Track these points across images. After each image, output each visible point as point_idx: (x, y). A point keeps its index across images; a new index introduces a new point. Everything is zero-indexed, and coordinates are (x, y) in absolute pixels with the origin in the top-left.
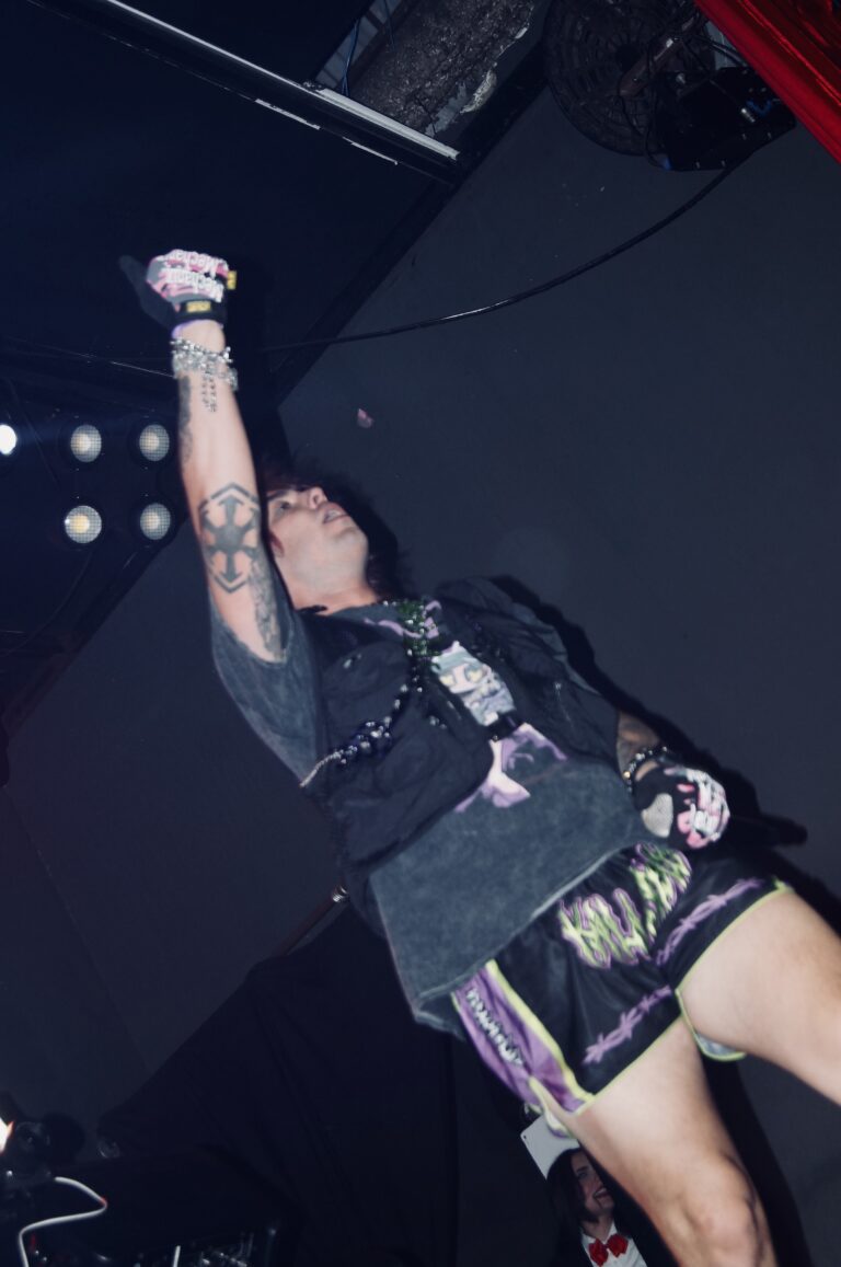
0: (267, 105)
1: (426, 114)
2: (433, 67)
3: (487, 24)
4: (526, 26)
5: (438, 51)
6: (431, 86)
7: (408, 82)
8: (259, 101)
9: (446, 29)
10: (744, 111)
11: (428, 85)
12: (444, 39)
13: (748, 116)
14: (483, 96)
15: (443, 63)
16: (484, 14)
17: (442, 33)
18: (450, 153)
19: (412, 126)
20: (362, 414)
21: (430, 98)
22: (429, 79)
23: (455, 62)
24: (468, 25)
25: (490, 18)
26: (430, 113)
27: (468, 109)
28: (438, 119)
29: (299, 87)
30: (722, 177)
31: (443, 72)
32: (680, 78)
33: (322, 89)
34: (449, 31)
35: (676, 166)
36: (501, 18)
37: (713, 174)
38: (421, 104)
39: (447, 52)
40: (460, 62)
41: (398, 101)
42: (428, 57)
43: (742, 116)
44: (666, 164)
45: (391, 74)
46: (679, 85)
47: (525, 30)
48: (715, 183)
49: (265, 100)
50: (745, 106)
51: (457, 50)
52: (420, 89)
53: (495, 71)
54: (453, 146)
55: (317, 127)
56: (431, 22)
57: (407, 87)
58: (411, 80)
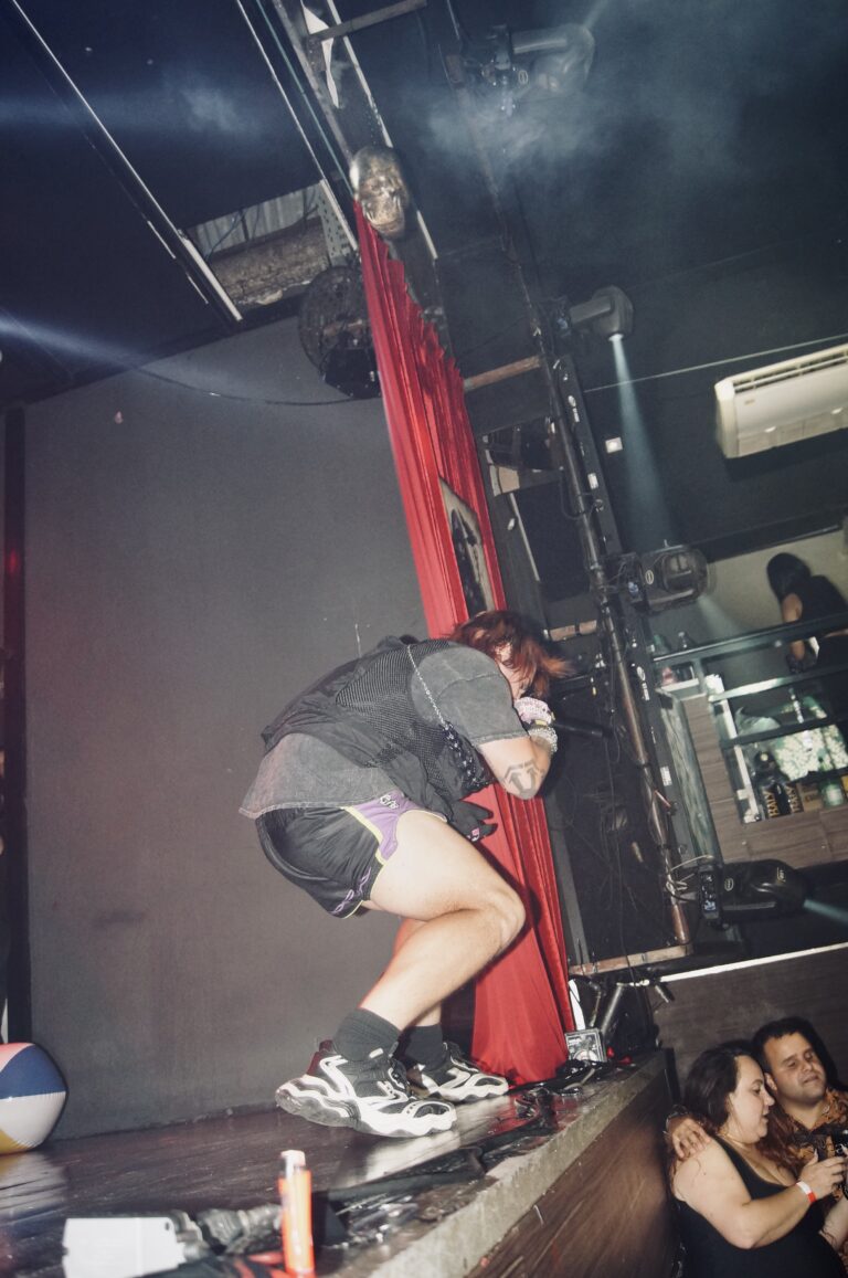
0: (152, 227)
2: (259, 275)
3: (297, 270)
5: (266, 269)
6: (253, 283)
7: (243, 274)
8: (150, 223)
9: (276, 261)
10: (372, 373)
12: (272, 265)
13: (373, 377)
14: (270, 300)
15: (265, 276)
16: (297, 265)
17: (273, 262)
18: (238, 318)
20: (119, 415)
21: (249, 288)
22: (254, 279)
23: (270, 278)
24: (287, 266)
26: (242, 295)
27: (260, 302)
28: (244, 299)
29: (175, 230)
30: (348, 400)
31: (262, 280)
32: (355, 341)
33: (187, 239)
34: (277, 263)
35: (327, 381)
36: (304, 272)
37: (346, 397)
38: (242, 288)
40: (272, 279)
42: (260, 268)
43: (369, 375)
44: (324, 378)
45: (237, 265)
46: (353, 344)
47: (308, 282)
48: (343, 401)
49: (152, 224)
50: (374, 372)
51: (274, 274)
52: (247, 281)
53: (283, 292)
54: (242, 314)
55: (174, 257)
56: (271, 252)
57: (240, 276)
58: (245, 274)
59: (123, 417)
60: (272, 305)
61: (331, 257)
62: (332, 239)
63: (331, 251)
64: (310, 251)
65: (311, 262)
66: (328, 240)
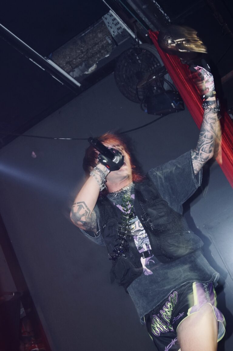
1: (72, 69)
2: (77, 56)
3: (96, 48)
4: (109, 54)
5: (79, 51)
6: (75, 61)
7: (68, 58)
9: (83, 46)
10: (172, 104)
11: (74, 60)
12: (82, 49)
13: (173, 106)
14: (92, 70)
15: (80, 56)
16: (96, 45)
17: (82, 47)
18: (79, 84)
19: (66, 71)
20: (33, 153)
21: (74, 64)
22: (75, 59)
23: (84, 56)
24: (91, 47)
25: (98, 47)
26: (73, 69)
27: (86, 73)
28: (75, 71)
29: (43, 58)
30: (160, 118)
31: (80, 58)
32: (155, 88)
33: (49, 59)
34: (84, 47)
36: (100, 48)
37: (158, 117)
38: (71, 65)
39: (82, 53)
40: (85, 57)
41: (64, 62)
42: (76, 52)
43: (171, 105)
44: (146, 111)
45: (64, 54)
46: (154, 89)
47: (108, 55)
49: (32, 59)
50: (173, 103)
51: (85, 53)
52: (72, 61)
53: (97, 64)
54: (80, 83)
55: (44, 70)
56: (79, 42)
57: (68, 59)
58: (69, 58)
59: (36, 154)
60: (94, 73)
61: (113, 36)
62: (111, 28)
63: (112, 33)
64: (100, 35)
65: (103, 41)
66: (109, 28)
